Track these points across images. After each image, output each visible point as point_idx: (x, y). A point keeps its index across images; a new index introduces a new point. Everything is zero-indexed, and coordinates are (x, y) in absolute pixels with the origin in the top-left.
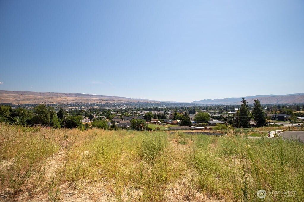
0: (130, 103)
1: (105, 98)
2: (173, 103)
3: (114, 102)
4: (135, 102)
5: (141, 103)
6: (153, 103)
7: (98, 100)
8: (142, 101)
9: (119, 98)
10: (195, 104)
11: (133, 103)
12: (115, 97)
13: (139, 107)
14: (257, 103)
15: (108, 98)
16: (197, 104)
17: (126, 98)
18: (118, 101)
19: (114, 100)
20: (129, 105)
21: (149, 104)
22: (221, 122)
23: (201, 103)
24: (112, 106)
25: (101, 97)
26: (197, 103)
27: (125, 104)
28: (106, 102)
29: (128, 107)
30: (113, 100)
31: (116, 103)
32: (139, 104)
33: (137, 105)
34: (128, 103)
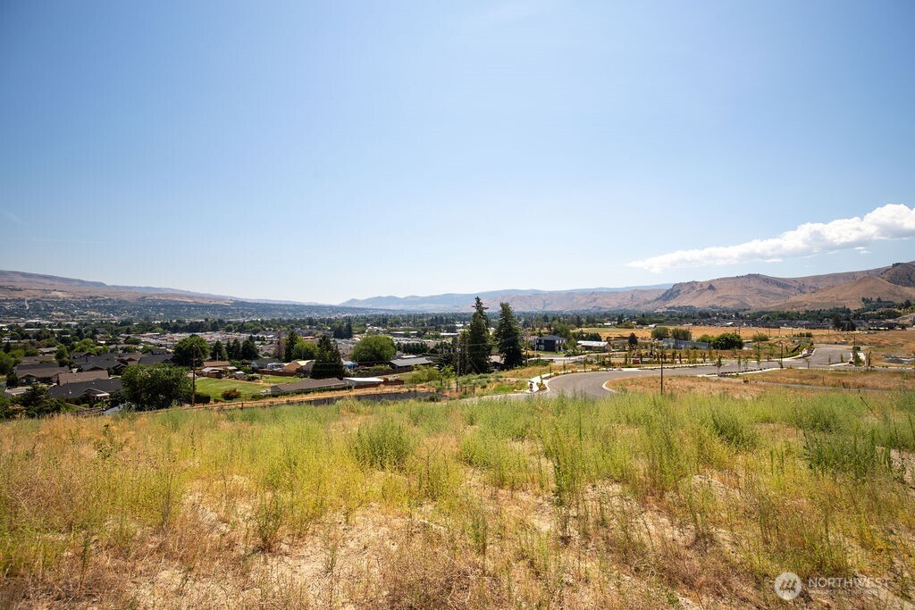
0: (105, 301)
2: (280, 305)
3: (17, 295)
4: (125, 297)
8: (158, 295)
9: (48, 282)
10: (351, 308)
12: (24, 275)
13: (146, 319)
14: (506, 310)
16: (358, 309)
17: (82, 282)
18: (40, 295)
19: (20, 290)
20: (99, 309)
21: (189, 306)
22: (424, 360)
23: (369, 306)
24: (10, 313)
26: (356, 306)
27: (78, 305)
29: (93, 316)
30: (12, 290)
31: (29, 302)
32: (148, 306)
33: (135, 309)
34: (95, 302)
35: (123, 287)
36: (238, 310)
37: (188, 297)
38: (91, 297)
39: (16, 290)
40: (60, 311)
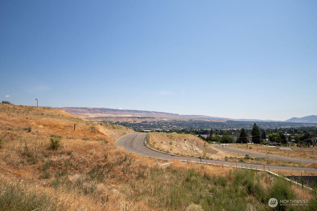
0: (179, 121)
1: (142, 114)
3: (154, 120)
4: (185, 120)
5: (195, 121)
6: (215, 121)
7: (131, 118)
8: (197, 118)
9: (162, 115)
11: (183, 122)
12: (156, 112)
15: (146, 114)
16: (295, 123)
17: (172, 114)
18: (160, 120)
19: (154, 118)
20: (176, 125)
21: (208, 123)
24: (152, 126)
25: (136, 113)
27: (170, 123)
28: (143, 120)
29: (174, 128)
31: (157, 122)
32: (192, 124)
33: (188, 125)
34: (175, 122)
35: (185, 115)
36: (229, 125)
37: (208, 119)
38: (174, 120)
39: (153, 118)
40: (165, 126)
